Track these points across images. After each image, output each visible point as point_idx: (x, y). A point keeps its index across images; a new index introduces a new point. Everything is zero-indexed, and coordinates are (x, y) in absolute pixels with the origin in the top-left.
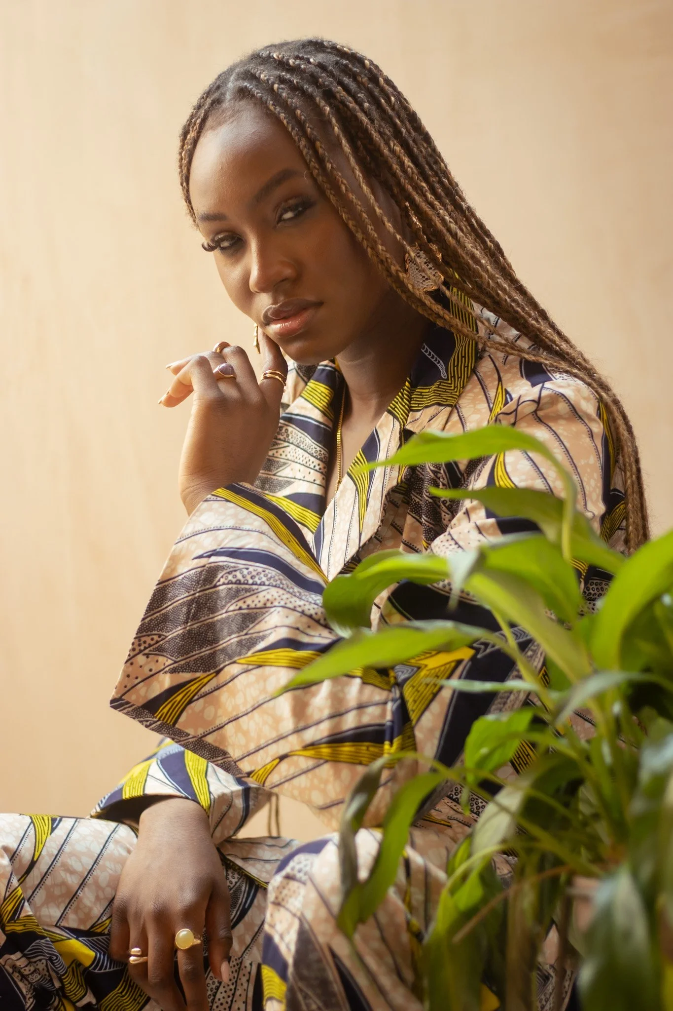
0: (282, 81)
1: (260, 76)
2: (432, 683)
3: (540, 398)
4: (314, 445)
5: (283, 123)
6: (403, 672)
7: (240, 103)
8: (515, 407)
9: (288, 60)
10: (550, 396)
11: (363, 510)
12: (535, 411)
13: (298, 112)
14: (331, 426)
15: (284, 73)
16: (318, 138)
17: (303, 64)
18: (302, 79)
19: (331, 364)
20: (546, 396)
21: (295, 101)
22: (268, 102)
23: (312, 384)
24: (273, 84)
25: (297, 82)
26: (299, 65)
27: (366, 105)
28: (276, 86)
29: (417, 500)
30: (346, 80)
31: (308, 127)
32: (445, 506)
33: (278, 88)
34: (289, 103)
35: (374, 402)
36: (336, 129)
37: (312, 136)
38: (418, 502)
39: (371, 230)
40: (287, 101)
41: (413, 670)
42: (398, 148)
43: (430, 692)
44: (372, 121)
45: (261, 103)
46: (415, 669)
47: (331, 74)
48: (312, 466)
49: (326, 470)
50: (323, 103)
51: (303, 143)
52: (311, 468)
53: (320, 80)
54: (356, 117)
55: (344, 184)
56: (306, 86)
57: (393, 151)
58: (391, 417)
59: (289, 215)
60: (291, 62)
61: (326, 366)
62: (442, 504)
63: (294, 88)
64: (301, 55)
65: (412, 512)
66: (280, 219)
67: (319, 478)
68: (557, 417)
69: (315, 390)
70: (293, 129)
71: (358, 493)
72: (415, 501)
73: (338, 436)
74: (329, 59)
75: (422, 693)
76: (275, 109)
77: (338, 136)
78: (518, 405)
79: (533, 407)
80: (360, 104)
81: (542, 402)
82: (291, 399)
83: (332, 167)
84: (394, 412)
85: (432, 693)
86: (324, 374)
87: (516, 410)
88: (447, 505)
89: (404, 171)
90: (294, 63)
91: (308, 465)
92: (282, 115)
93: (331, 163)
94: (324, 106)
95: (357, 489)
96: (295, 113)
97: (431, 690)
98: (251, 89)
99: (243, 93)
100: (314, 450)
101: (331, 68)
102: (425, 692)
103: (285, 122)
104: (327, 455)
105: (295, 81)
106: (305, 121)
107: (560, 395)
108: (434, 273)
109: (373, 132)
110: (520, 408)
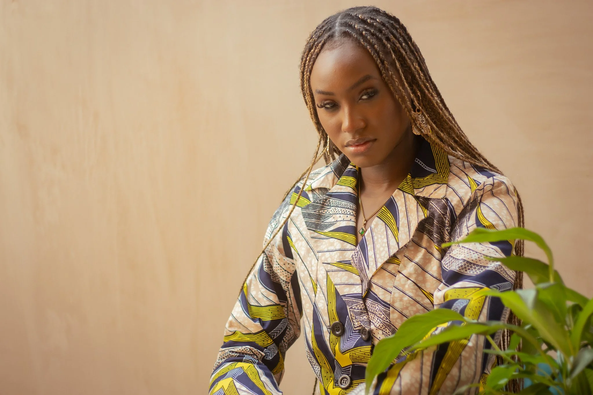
0: (366, 30)
1: (355, 27)
2: (478, 306)
3: (494, 183)
4: (349, 204)
5: (369, 51)
6: (463, 303)
7: (344, 39)
8: (483, 187)
9: (367, 19)
10: (498, 183)
11: (396, 233)
12: (491, 190)
13: (376, 46)
14: (357, 195)
15: (366, 26)
16: (385, 59)
17: (375, 22)
18: (375, 30)
19: (354, 168)
20: (496, 183)
21: (373, 41)
22: (360, 40)
23: (343, 178)
24: (362, 31)
25: (373, 31)
26: (373, 23)
27: (404, 44)
28: (364, 32)
29: (429, 228)
30: (394, 31)
31: (381, 54)
32: (447, 232)
33: (365, 34)
34: (371, 41)
35: (385, 185)
36: (393, 55)
37: (383, 58)
38: (430, 229)
39: (409, 104)
40: (370, 41)
41: (467, 301)
42: (417, 67)
43: (478, 311)
44: (406, 53)
45: (357, 41)
46: (468, 301)
47: (387, 28)
48: (348, 213)
49: (356, 215)
50: (386, 43)
51: (379, 61)
52: (348, 214)
53: (383, 31)
54: (400, 51)
55: (397, 82)
56: (378, 34)
57: (415, 68)
58: (401, 192)
59: (365, 97)
60: (369, 21)
61: (351, 169)
62: (446, 230)
63: (373, 35)
64: (372, 17)
65: (427, 233)
66: (361, 99)
67: (353, 219)
68: (501, 193)
69: (346, 180)
70: (374, 54)
71: (387, 225)
72: (428, 228)
73: (360, 201)
74: (385, 20)
75: (475, 312)
76: (364, 44)
77: (394, 59)
78: (484, 186)
79: (491, 187)
80: (401, 44)
81: (495, 185)
82: (331, 185)
83: (392, 74)
84: (402, 189)
85: (479, 311)
86: (351, 173)
87: (483, 188)
88: (448, 231)
89: (420, 78)
90: (370, 22)
91: (346, 213)
92: (368, 47)
93: (391, 72)
94: (387, 44)
95: (386, 224)
96: (374, 47)
97: (478, 310)
98: (351, 33)
99: (345, 34)
100: (349, 206)
101: (387, 24)
102: (476, 311)
103: (370, 50)
104: (356, 208)
105: (372, 31)
106: (379, 51)
107: (502, 182)
108: (425, 126)
109: (407, 59)
110: (485, 187)
